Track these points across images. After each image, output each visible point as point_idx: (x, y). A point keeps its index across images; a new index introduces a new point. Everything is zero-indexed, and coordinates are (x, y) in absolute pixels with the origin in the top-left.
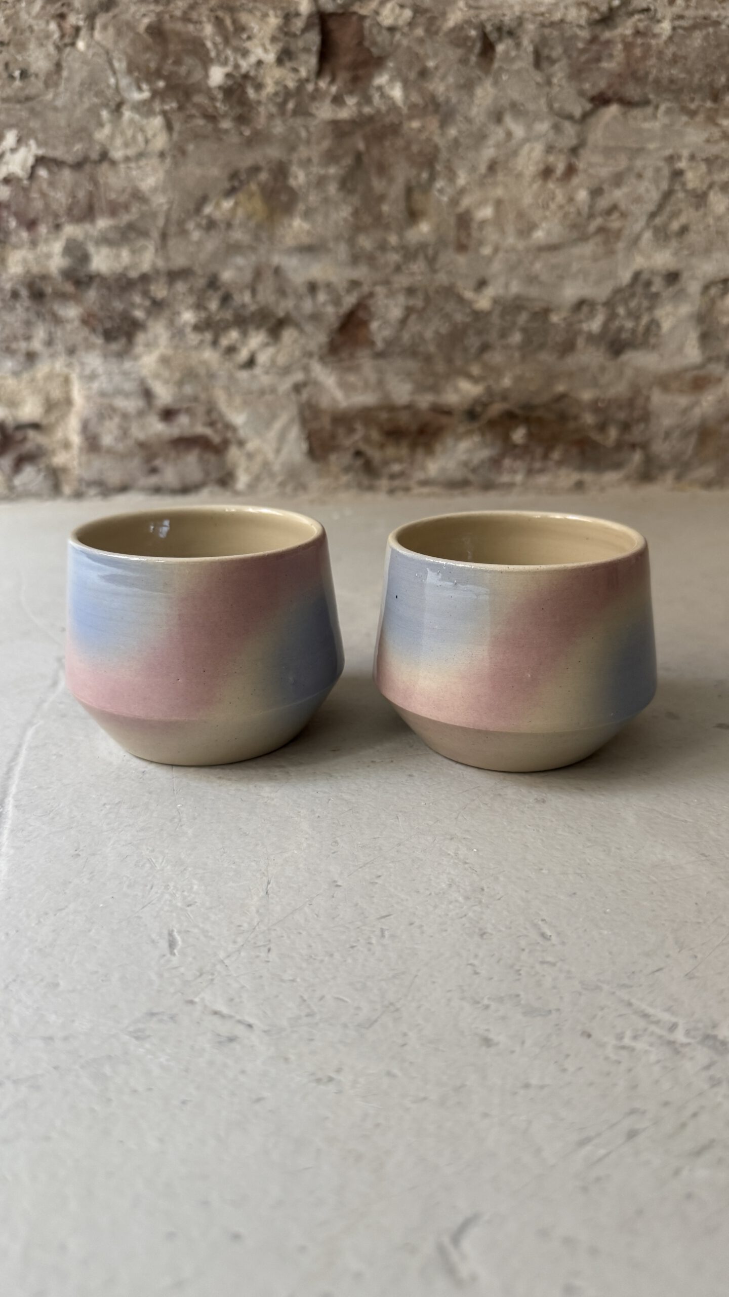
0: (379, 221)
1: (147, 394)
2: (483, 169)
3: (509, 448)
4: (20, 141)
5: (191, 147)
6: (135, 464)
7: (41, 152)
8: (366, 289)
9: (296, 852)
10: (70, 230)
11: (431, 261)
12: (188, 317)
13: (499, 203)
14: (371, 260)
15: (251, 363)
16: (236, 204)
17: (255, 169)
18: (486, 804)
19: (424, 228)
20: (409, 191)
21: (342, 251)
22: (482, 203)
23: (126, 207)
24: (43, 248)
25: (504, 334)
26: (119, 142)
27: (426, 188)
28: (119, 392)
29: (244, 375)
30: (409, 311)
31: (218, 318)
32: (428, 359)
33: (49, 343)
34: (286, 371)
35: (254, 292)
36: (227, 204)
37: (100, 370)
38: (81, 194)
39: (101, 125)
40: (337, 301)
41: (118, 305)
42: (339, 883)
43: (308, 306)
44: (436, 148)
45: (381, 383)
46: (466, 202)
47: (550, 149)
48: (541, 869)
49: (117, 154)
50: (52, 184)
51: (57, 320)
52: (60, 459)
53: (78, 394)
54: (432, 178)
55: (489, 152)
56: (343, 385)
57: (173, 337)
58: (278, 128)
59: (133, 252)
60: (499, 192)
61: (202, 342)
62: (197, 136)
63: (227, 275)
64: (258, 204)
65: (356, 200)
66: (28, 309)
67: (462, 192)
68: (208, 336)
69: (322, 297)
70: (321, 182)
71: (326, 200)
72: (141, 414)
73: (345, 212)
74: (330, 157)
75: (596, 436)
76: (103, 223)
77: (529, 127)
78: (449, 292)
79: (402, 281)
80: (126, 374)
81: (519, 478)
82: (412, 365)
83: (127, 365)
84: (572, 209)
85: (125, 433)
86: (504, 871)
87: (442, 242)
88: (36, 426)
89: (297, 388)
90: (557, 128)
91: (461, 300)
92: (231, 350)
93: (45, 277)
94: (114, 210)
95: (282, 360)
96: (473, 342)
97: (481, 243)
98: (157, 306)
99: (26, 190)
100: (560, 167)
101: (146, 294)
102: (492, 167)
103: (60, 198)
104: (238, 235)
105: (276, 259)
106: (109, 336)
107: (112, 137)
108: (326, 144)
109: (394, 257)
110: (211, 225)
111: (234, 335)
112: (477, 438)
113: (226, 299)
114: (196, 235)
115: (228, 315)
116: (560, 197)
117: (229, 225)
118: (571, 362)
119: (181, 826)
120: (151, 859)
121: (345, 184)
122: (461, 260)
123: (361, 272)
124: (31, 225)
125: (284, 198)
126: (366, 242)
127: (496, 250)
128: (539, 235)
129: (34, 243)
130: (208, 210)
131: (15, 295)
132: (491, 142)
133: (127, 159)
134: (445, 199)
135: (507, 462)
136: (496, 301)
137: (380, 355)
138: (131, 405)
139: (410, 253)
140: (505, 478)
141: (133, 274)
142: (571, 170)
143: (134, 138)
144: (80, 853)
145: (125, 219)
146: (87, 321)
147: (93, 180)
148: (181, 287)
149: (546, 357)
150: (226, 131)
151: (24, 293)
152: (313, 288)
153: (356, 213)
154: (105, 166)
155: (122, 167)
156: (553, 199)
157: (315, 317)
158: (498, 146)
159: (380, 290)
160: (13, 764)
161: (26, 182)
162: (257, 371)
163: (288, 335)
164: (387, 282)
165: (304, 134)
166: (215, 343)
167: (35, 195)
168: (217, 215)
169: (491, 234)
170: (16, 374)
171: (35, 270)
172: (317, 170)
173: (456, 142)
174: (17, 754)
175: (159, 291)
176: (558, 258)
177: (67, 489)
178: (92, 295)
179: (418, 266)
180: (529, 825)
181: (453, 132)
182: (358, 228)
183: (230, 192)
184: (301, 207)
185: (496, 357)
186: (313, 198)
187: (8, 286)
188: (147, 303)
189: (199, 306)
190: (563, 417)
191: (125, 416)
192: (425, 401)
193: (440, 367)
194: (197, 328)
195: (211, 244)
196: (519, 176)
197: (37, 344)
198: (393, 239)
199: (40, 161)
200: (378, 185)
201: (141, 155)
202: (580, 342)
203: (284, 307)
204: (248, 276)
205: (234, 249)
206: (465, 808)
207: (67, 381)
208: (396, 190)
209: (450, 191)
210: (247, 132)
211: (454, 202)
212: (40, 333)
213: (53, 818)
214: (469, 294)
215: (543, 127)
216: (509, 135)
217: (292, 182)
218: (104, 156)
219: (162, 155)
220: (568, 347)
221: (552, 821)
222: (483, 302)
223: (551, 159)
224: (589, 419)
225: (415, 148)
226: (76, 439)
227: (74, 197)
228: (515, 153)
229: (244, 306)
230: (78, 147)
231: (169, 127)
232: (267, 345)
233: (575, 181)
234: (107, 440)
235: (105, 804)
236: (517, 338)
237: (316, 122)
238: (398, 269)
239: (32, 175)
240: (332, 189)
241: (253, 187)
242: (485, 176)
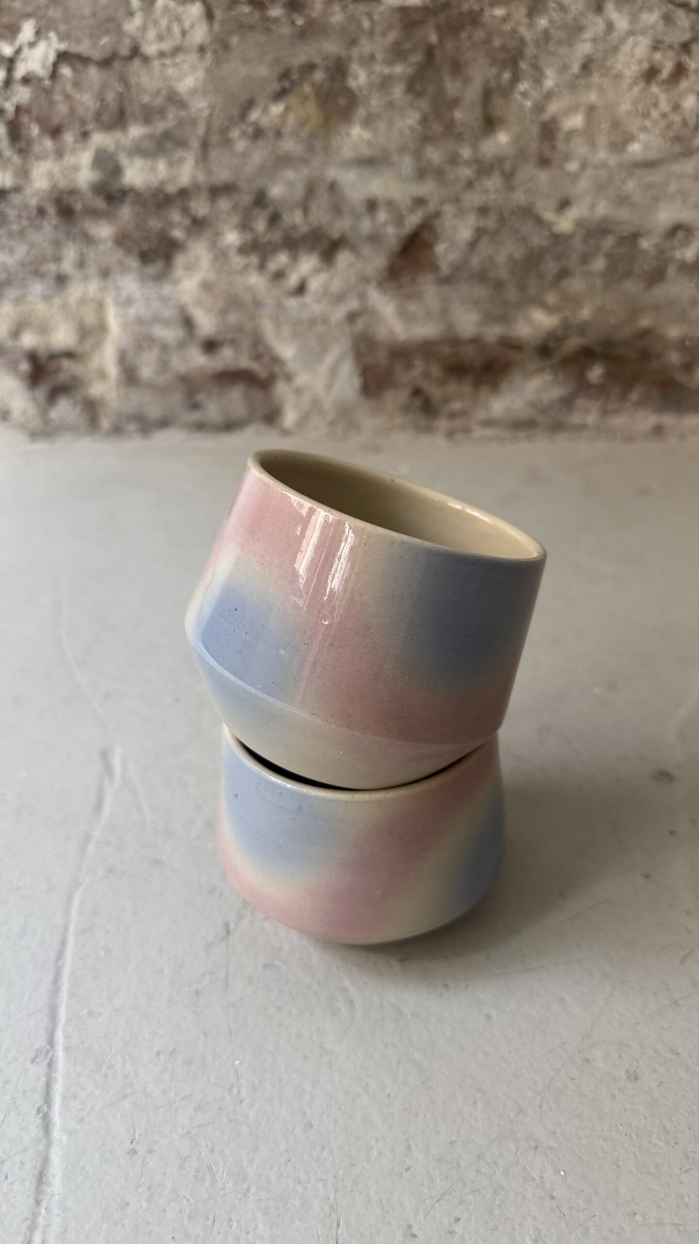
0: (451, 131)
1: (188, 323)
2: (576, 69)
3: (583, 387)
4: (39, 33)
5: (235, 40)
6: (176, 398)
7: (63, 47)
8: (431, 207)
9: (366, 1166)
10: (99, 139)
11: (508, 177)
12: (232, 238)
13: (591, 110)
14: (439, 174)
15: (301, 289)
16: (287, 109)
17: (309, 68)
18: (573, 1079)
19: (503, 138)
20: (487, 95)
21: (407, 163)
22: (571, 110)
23: (162, 112)
24: (69, 160)
25: (585, 259)
26: (151, 34)
27: (507, 91)
28: (157, 319)
29: (293, 303)
30: (480, 232)
31: (265, 240)
32: (499, 286)
33: (81, 264)
34: (340, 298)
35: (306, 211)
36: (277, 109)
37: (138, 295)
38: (111, 97)
39: (131, 14)
40: (399, 220)
41: (155, 224)
42: (415, 1231)
43: (366, 226)
44: (522, 41)
45: (444, 312)
46: (553, 108)
47: (656, 46)
48: (635, 1214)
49: (150, 49)
50: (77, 84)
51: (88, 239)
52: (96, 390)
53: (113, 319)
54: (516, 79)
55: (584, 48)
56: (405, 315)
57: (217, 258)
58: (337, 17)
59: (171, 164)
60: (593, 97)
61: (246, 267)
62: (243, 27)
63: (276, 191)
64: (312, 109)
65: (424, 104)
66: (56, 228)
67: (549, 95)
68: (254, 260)
69: (382, 216)
70: (385, 83)
71: (390, 105)
72: (182, 345)
73: (412, 119)
74: (397, 53)
75: (680, 377)
76: (136, 131)
77: (634, 19)
78: (528, 213)
79: (474, 199)
80: (164, 300)
81: (592, 418)
82: (482, 292)
83: (166, 289)
84: (676, 118)
85: (164, 365)
86: (595, 1216)
87: (521, 155)
88: (70, 355)
89: (352, 317)
90: (668, 19)
91: (539, 221)
92: (279, 275)
93: (73, 192)
94: (148, 115)
95: (336, 286)
96: (551, 267)
97: (567, 157)
98: (198, 225)
99: (48, 92)
100: (668, 67)
101: (185, 211)
102: (586, 67)
103: (87, 101)
104: (289, 145)
105: (332, 173)
106: (145, 257)
107: (144, 29)
108: (392, 36)
109: (466, 172)
110: (258, 133)
111: (282, 259)
112: (547, 377)
113: (274, 219)
114: (241, 145)
115: (276, 236)
116: (664, 105)
117: (279, 134)
118: (660, 292)
119: (241, 1102)
120: (211, 1165)
121: (414, 86)
122: (543, 176)
123: (427, 188)
124: (56, 132)
125: (342, 101)
126: (434, 155)
127: (584, 166)
128: (635, 148)
129: (59, 154)
130: (255, 115)
131: (41, 212)
132: (588, 35)
133: (162, 54)
134: (528, 104)
135: (580, 402)
136: (579, 223)
137: (446, 281)
138: (170, 334)
139: (484, 168)
140: (576, 418)
141: (171, 189)
142: (680, 71)
143: (169, 28)
144: (137, 1148)
145: (161, 126)
146: (121, 240)
147: (123, 79)
148: (224, 204)
149: (631, 286)
150: (276, 20)
151: (51, 210)
152: (372, 205)
153: (424, 120)
154: (137, 63)
155: (156, 64)
156: (655, 105)
157: (375, 238)
158: (594, 40)
159: (449, 210)
160: (61, 962)
161: (47, 83)
162: (308, 298)
163: (344, 258)
164: (456, 200)
165: (366, 24)
166: (262, 267)
167: (58, 97)
168: (265, 122)
169: (580, 147)
170: (46, 298)
171: (63, 184)
172: (379, 68)
173: (546, 35)
174: (63, 943)
175: (200, 207)
176: (655, 177)
177: (105, 423)
178: (126, 212)
179: (493, 183)
180: (621, 1125)
181: (543, 22)
182: (426, 139)
183: (280, 95)
184: (361, 112)
185: (575, 285)
186: (376, 102)
187: (33, 202)
188: (187, 222)
189: (245, 226)
190: (646, 355)
191: (165, 348)
192: (493, 332)
193: (512, 293)
194: (243, 250)
195: (259, 155)
196: (618, 77)
197: (68, 264)
198: (466, 152)
199: (63, 57)
200: (452, 87)
201: (177, 50)
202: (671, 271)
203: (340, 226)
204: (299, 192)
205: (284, 161)
206: (549, 1086)
207: (100, 306)
208: (472, 93)
209: (535, 94)
210: (300, 22)
211: (539, 108)
212: (70, 254)
213: (106, 1076)
214: (549, 215)
215: (651, 18)
216: (610, 26)
217: (352, 83)
218: (135, 52)
219: (202, 49)
220: (657, 276)
221: (645, 1118)
222: (565, 224)
223: (658, 56)
224: (674, 358)
225: (497, 42)
226: (113, 370)
227: (103, 100)
228: (616, 49)
229: (294, 227)
230: (105, 40)
231: (209, 15)
232: (317, 271)
233: (684, 84)
234: (146, 371)
235: (158, 1054)
236: (599, 264)
237: (381, 9)
238: (470, 185)
239: (54, 75)
240: (398, 91)
241: (307, 89)
242: (578, 77)
